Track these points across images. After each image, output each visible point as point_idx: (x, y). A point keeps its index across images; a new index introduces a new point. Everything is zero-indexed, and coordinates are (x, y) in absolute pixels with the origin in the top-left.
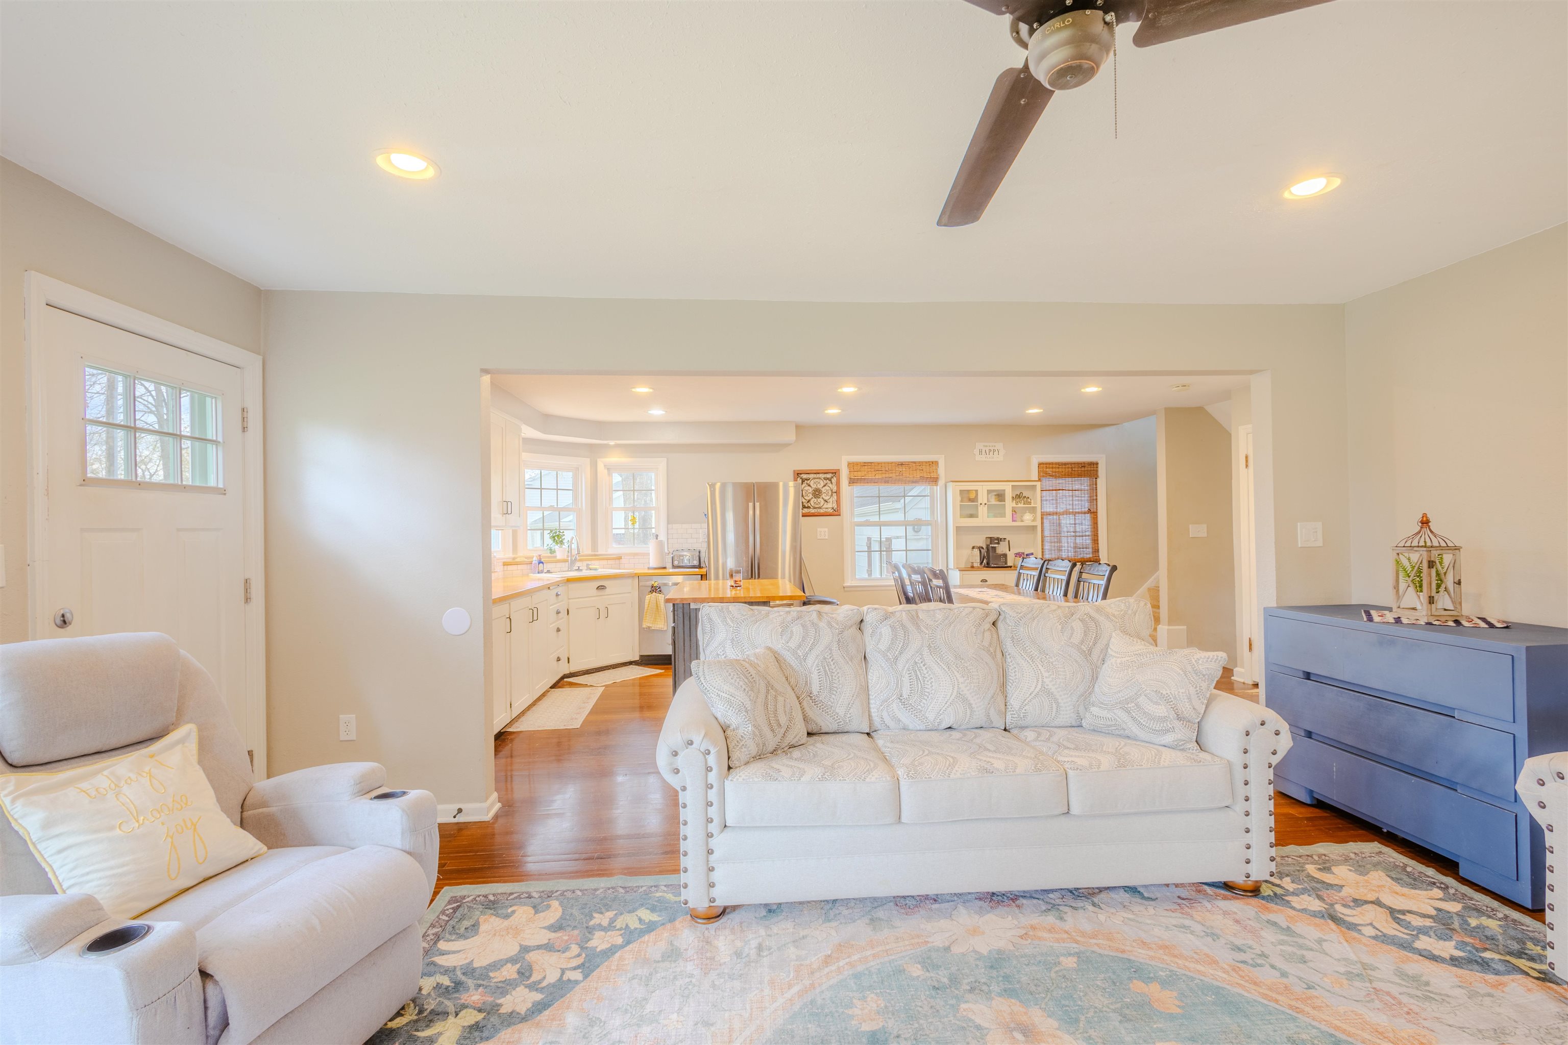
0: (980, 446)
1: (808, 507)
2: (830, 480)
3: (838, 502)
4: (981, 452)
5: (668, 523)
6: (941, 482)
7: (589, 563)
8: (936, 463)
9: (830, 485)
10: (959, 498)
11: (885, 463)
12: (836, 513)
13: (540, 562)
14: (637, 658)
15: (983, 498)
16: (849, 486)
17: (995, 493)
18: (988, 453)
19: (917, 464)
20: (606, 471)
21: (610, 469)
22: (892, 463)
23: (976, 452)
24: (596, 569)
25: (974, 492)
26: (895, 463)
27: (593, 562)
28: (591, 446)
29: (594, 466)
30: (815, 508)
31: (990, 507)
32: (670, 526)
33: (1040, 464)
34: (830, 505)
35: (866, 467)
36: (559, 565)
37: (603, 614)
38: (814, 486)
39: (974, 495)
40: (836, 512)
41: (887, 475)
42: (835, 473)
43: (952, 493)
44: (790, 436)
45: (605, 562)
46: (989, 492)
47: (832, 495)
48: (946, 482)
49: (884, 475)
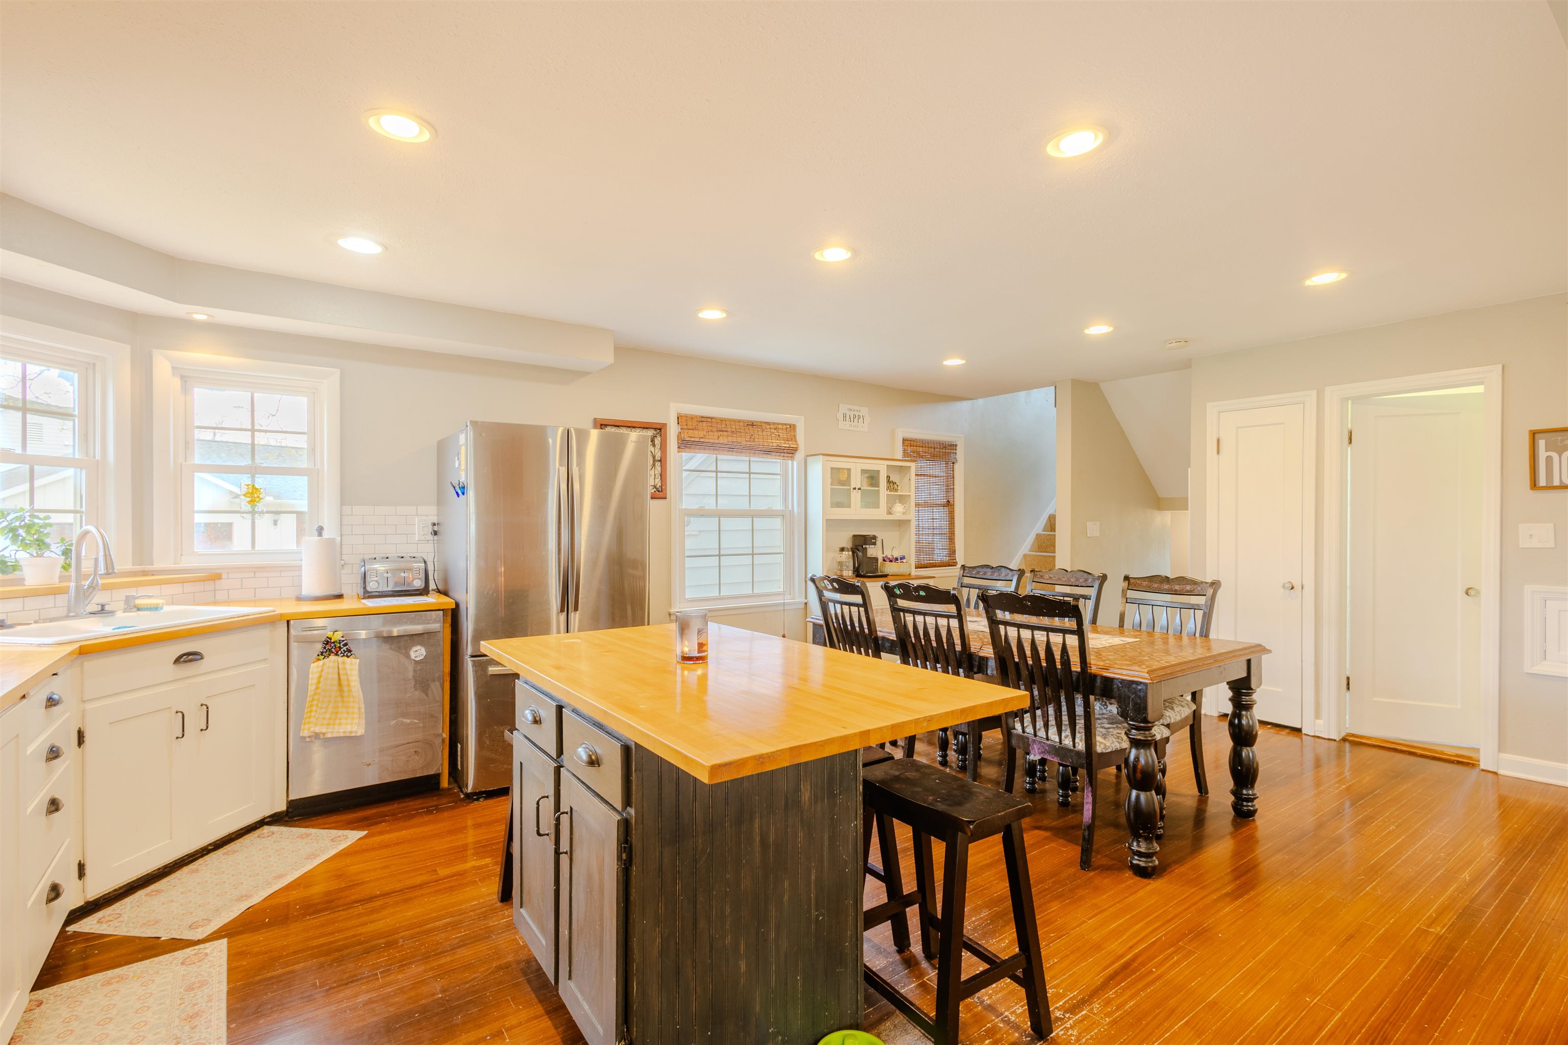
0: (844, 408)
2: (652, 439)
3: (663, 476)
4: (845, 416)
5: (343, 503)
6: (800, 455)
7: (132, 592)
8: (795, 428)
9: (652, 448)
10: (830, 481)
11: (730, 420)
12: (661, 494)
14: (282, 807)
15: (856, 480)
16: (678, 452)
17: (869, 475)
18: (852, 421)
19: (772, 426)
20: (177, 382)
21: (186, 378)
22: (739, 421)
23: (841, 417)
24: (155, 608)
25: (846, 471)
26: (743, 421)
27: (142, 591)
29: (142, 366)
31: (865, 494)
32: (347, 509)
33: (904, 440)
35: (705, 424)
36: (32, 603)
37: (194, 721)
39: (846, 476)
41: (735, 439)
42: (660, 429)
43: (817, 471)
44: (606, 358)
45: (175, 589)
46: (863, 471)
47: (654, 465)
48: (807, 456)
49: (730, 439)
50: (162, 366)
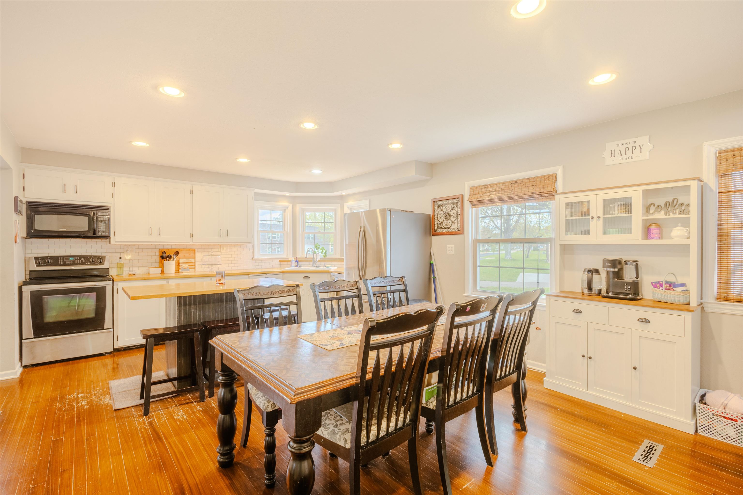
0: (611, 146)
1: (441, 228)
2: (456, 204)
3: (462, 222)
4: (612, 154)
6: (558, 195)
8: (555, 177)
9: (456, 209)
15: (596, 209)
16: (470, 208)
18: (624, 152)
19: (531, 180)
22: (506, 183)
23: (606, 154)
25: (586, 203)
26: (509, 182)
29: (342, 208)
30: (446, 228)
31: (608, 221)
33: (720, 153)
34: (456, 226)
38: (445, 211)
40: (460, 232)
42: (459, 198)
46: (607, 203)
47: (457, 217)
48: (563, 194)
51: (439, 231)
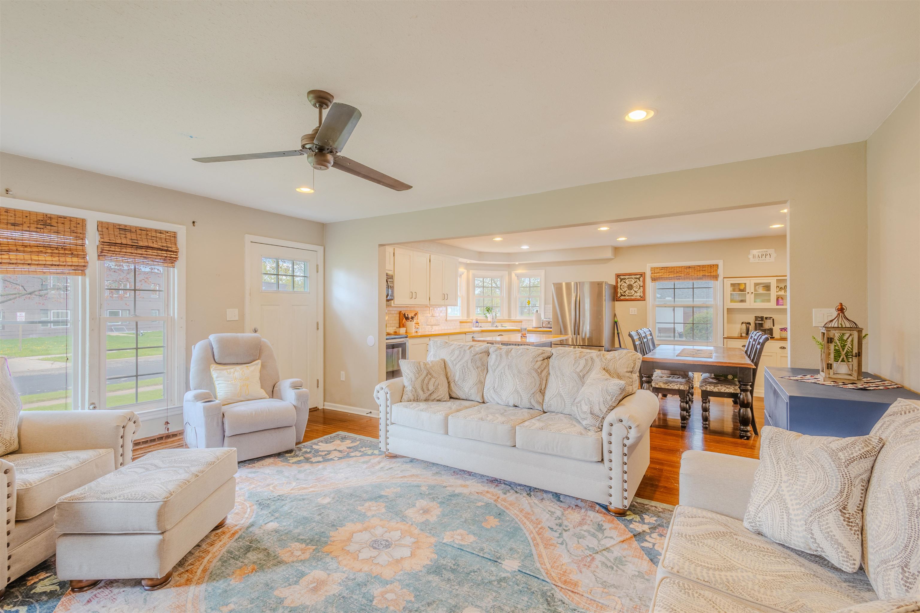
0: (753, 252)
1: (625, 296)
2: (639, 279)
3: (644, 292)
4: (754, 256)
6: (720, 278)
7: (503, 323)
8: (717, 266)
9: (639, 282)
10: (730, 289)
11: (677, 267)
13: (477, 322)
15: (750, 288)
16: (651, 282)
17: (763, 285)
18: (760, 257)
19: (701, 267)
20: (516, 277)
21: (518, 276)
22: (682, 267)
23: (751, 257)
24: (505, 327)
25: (743, 285)
26: (684, 267)
27: (506, 323)
28: (509, 265)
29: (510, 275)
30: (628, 296)
31: (757, 295)
32: (546, 306)
34: (638, 294)
35: (663, 270)
36: (488, 324)
38: (628, 283)
39: (743, 287)
40: (643, 298)
41: (678, 275)
42: (643, 275)
44: (609, 254)
45: (513, 324)
46: (756, 285)
47: (640, 288)
48: (724, 278)
49: (675, 275)
50: (513, 275)
51: (622, 298)
